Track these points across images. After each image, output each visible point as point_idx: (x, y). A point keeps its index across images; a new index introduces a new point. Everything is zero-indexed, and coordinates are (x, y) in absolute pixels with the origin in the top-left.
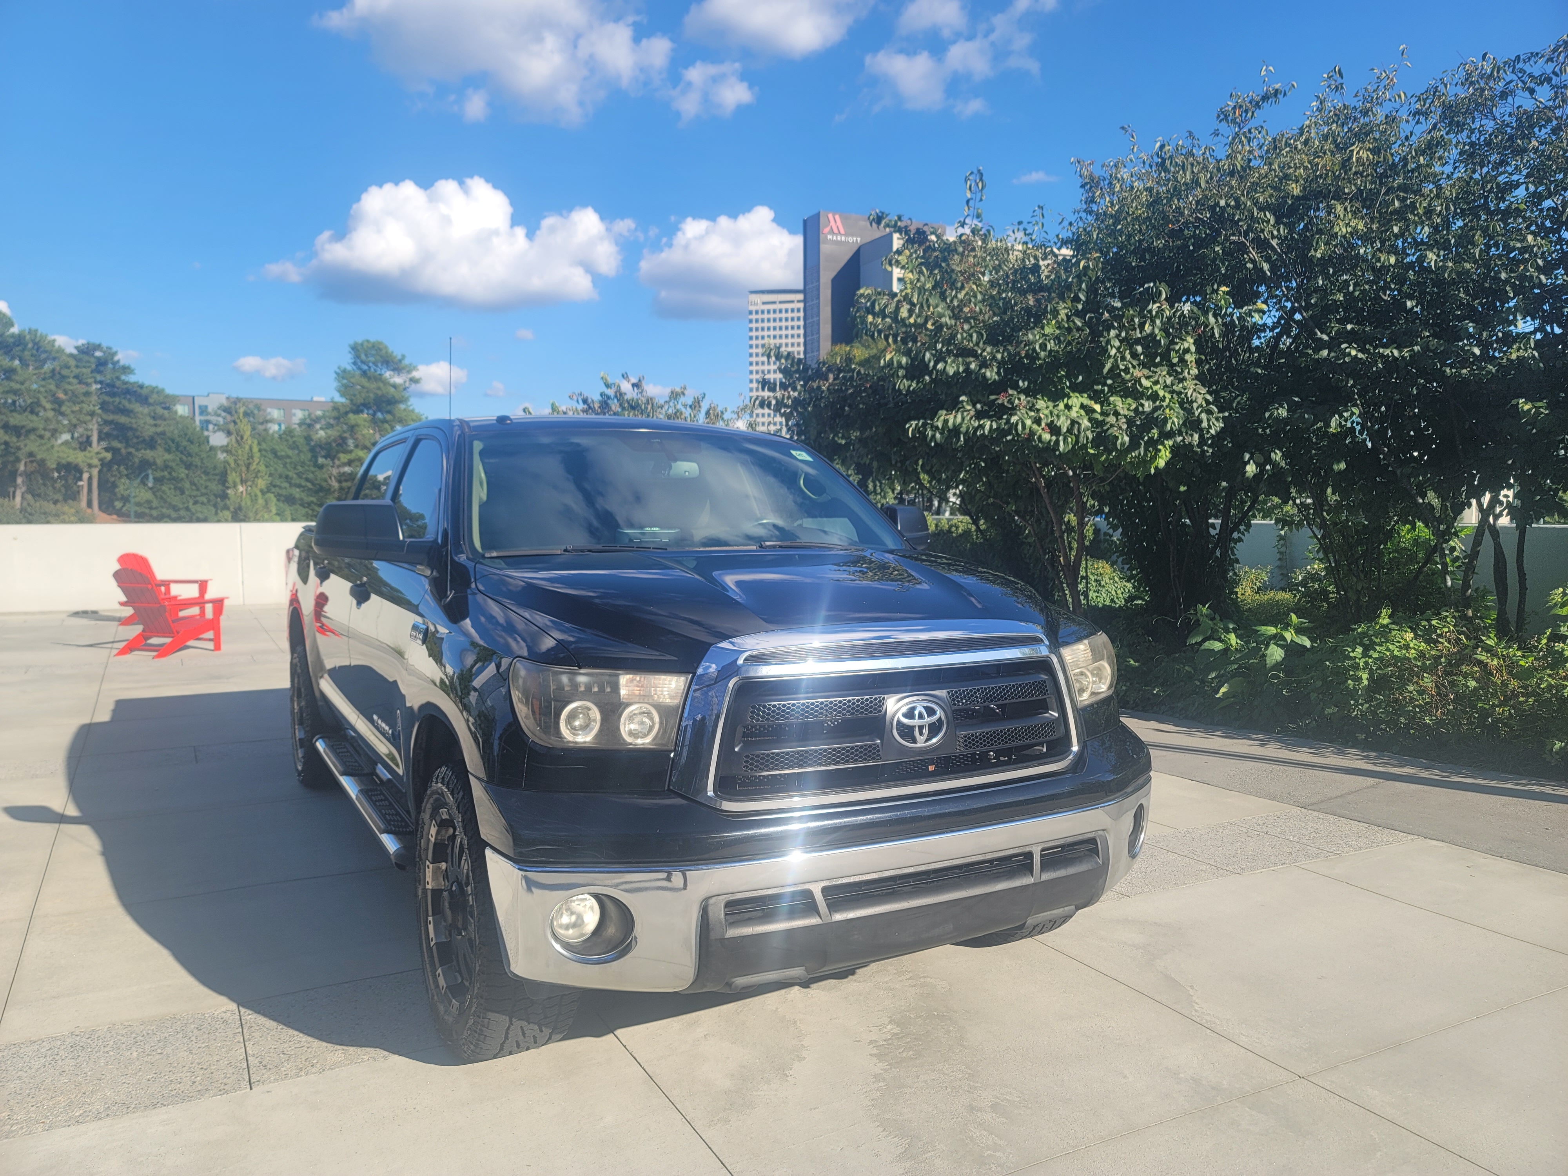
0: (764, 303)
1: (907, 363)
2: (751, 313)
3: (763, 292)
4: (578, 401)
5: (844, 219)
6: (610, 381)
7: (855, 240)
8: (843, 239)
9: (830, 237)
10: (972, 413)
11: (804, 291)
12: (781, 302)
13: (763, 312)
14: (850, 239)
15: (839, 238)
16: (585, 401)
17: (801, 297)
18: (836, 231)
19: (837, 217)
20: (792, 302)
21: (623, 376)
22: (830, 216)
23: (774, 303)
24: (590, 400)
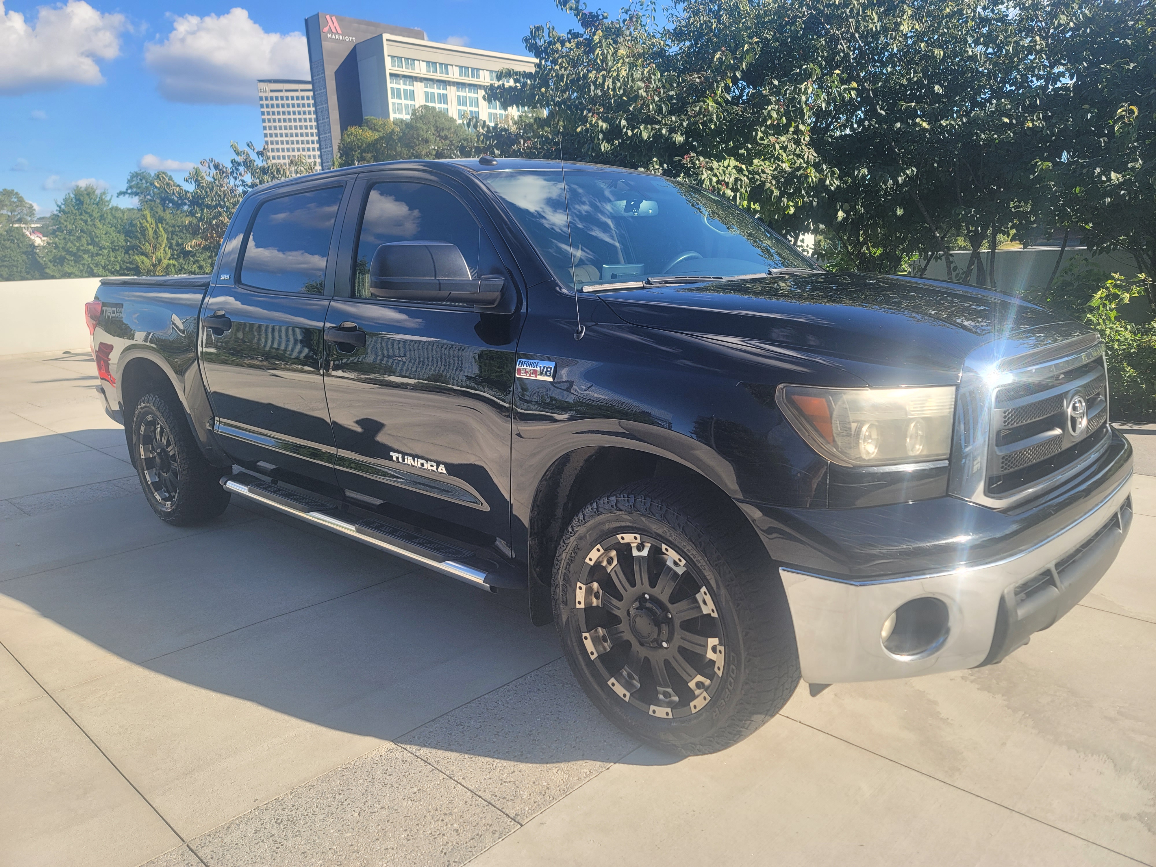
0: (272, 91)
1: (607, 128)
2: (261, 99)
3: (269, 81)
4: (209, 167)
5: (340, 20)
6: (240, 149)
7: (351, 40)
8: (341, 37)
9: (329, 35)
10: (661, 171)
11: (312, 82)
12: (286, 91)
13: (272, 99)
14: (347, 39)
15: (337, 37)
16: (216, 167)
17: (310, 87)
18: (334, 31)
19: (334, 18)
20: (297, 91)
21: (248, 145)
22: (328, 17)
23: (281, 91)
24: (221, 167)
